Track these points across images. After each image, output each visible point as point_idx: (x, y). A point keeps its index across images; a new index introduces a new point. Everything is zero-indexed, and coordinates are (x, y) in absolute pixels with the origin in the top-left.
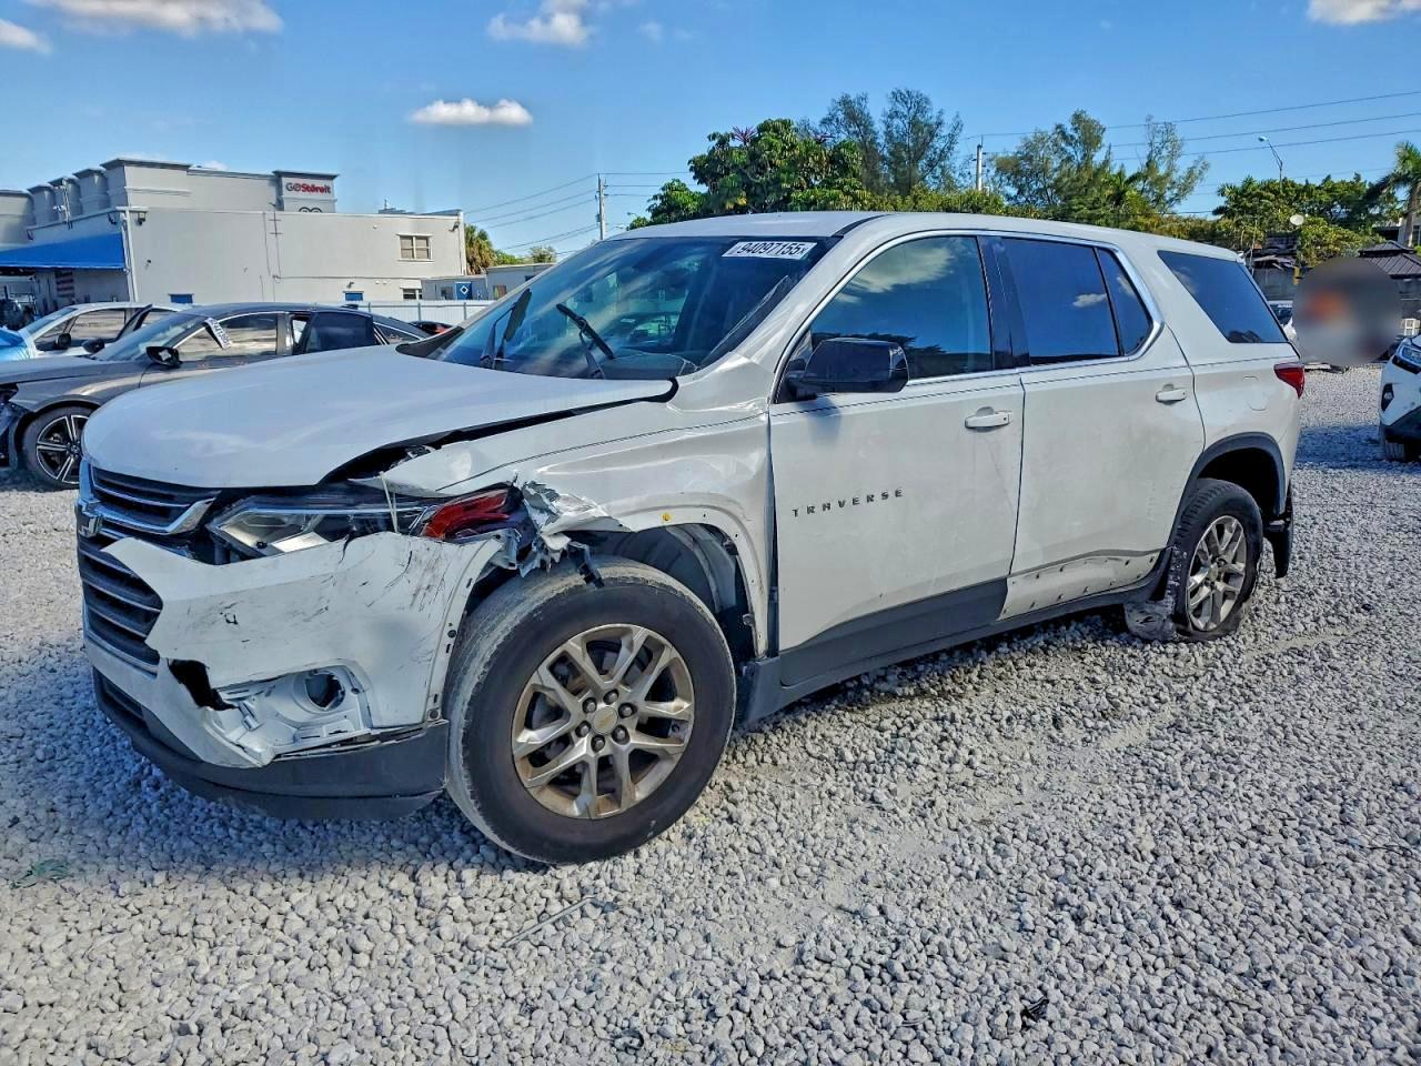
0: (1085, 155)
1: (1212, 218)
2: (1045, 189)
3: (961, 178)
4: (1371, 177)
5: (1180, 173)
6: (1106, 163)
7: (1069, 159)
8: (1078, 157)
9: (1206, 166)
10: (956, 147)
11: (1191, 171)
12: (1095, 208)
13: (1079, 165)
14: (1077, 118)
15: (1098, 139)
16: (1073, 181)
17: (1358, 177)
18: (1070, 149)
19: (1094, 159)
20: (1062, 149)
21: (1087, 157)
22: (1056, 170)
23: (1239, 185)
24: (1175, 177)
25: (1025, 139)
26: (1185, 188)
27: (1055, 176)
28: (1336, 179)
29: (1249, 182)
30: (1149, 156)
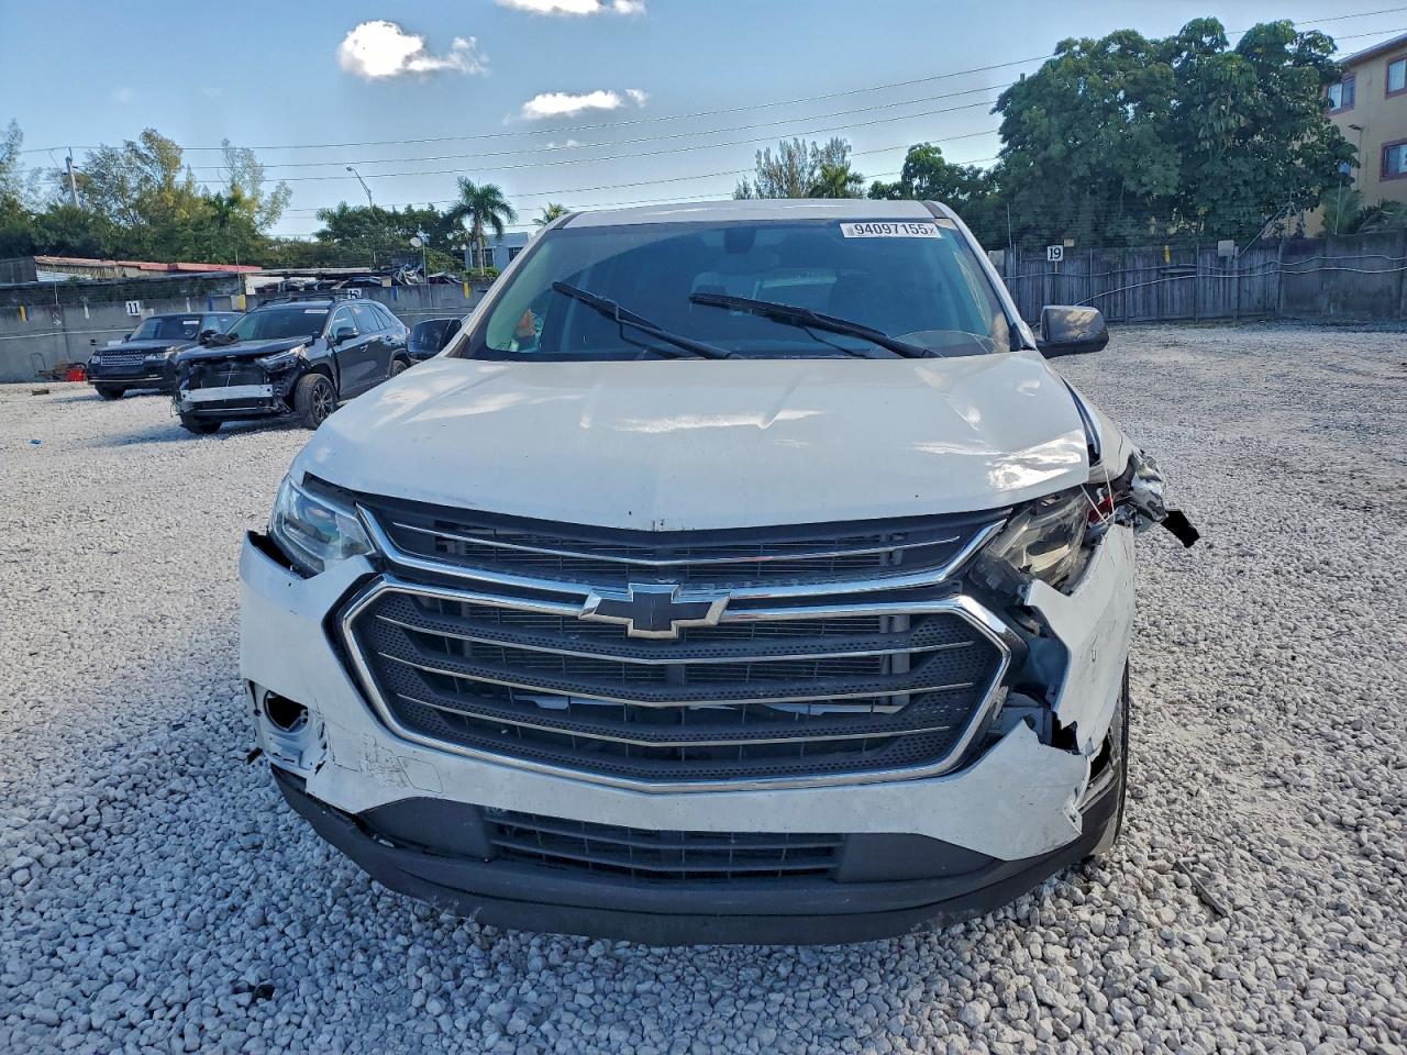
0: (165, 175)
1: (315, 240)
2: (127, 209)
3: (31, 193)
4: (443, 209)
5: (265, 198)
6: (189, 183)
7: (147, 179)
8: (159, 177)
9: (289, 192)
10: (19, 159)
11: (275, 196)
12: (201, 230)
13: (159, 186)
14: (148, 136)
15: (178, 161)
16: (157, 202)
17: (432, 208)
18: (147, 169)
19: (176, 180)
20: (138, 168)
21: (168, 180)
22: (134, 190)
23: (335, 210)
24: (261, 201)
25: (92, 155)
26: (273, 214)
27: (136, 195)
28: (416, 209)
29: (344, 209)
30: (232, 180)
